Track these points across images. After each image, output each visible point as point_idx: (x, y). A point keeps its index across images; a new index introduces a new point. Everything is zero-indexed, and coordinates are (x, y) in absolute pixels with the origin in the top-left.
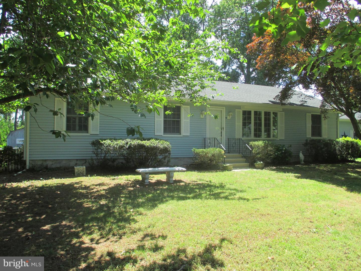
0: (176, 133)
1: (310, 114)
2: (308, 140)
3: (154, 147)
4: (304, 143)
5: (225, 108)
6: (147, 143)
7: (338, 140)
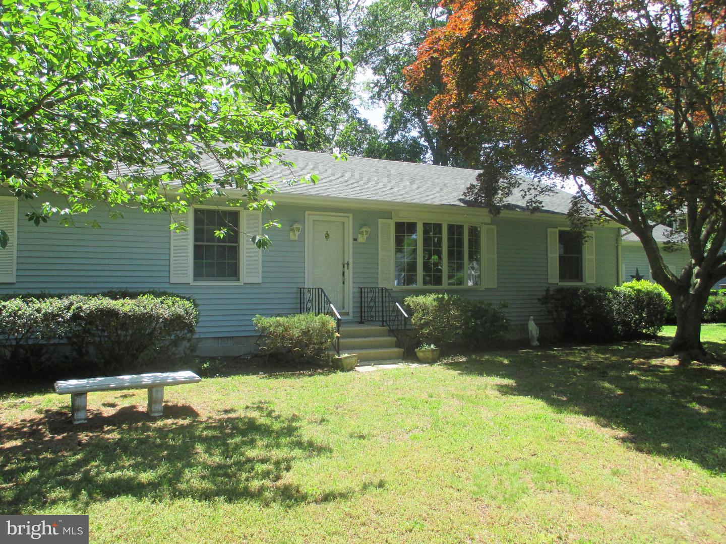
0: (229, 276)
1: (557, 230)
2: (551, 289)
3: (143, 315)
4: (540, 297)
5: (351, 215)
6: (125, 306)
7: (617, 288)
